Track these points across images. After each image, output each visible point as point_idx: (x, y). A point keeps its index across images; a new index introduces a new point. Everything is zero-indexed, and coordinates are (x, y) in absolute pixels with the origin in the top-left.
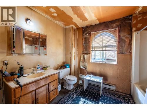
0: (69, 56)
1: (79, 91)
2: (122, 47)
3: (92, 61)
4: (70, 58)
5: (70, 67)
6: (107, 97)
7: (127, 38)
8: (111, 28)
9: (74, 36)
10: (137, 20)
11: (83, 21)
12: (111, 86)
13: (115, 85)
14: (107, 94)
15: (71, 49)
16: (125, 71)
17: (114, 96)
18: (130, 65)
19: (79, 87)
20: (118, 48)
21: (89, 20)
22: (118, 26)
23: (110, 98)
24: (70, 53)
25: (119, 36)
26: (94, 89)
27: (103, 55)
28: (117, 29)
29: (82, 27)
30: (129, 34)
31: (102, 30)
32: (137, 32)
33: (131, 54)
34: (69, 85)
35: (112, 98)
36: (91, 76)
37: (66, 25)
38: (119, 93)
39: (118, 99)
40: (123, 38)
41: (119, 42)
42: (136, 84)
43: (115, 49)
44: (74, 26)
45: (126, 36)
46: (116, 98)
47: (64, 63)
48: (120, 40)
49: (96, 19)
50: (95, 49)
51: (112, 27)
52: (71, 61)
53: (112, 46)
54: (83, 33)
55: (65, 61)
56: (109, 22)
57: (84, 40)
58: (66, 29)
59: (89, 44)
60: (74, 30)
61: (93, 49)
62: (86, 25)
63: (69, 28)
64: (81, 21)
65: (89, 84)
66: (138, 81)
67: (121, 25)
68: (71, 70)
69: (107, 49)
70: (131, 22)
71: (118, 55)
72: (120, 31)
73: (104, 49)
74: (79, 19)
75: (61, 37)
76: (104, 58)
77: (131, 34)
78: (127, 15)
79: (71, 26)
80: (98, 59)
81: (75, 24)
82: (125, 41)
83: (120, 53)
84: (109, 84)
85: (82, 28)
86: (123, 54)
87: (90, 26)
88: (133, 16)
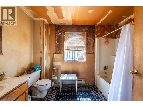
0: (38, 56)
1: (55, 94)
2: (89, 48)
3: (66, 60)
4: (41, 58)
5: (41, 69)
6: (81, 91)
7: (92, 41)
8: (81, 32)
9: (46, 32)
10: (97, 30)
11: (59, 17)
12: (82, 80)
13: (85, 79)
14: (80, 89)
15: (42, 47)
16: (91, 66)
17: (85, 88)
18: (94, 61)
19: (53, 91)
20: (87, 49)
21: (64, 19)
22: (86, 31)
23: (83, 91)
24: (41, 52)
25: (87, 39)
26: (69, 87)
27: (75, 54)
28: (85, 33)
29: (56, 24)
30: (93, 39)
31: (75, 32)
32: (98, 38)
33: (94, 53)
34: (41, 92)
35: (85, 91)
36: (66, 75)
37: (35, 16)
38: (88, 85)
39: (89, 90)
40: (90, 41)
41: (87, 44)
42: (98, 75)
43: (84, 49)
44: (46, 20)
45: (91, 40)
46: (87, 90)
47: (31, 64)
48: (88, 43)
49: (72, 20)
50: (69, 49)
51: (82, 30)
52: (42, 61)
53: (82, 47)
54: (56, 30)
55: (32, 62)
56: (80, 26)
57: (57, 38)
58: (34, 21)
59: (63, 43)
60: (46, 25)
61: (67, 49)
62: (60, 23)
63: (39, 21)
64: (57, 17)
65: (63, 84)
66: (98, 73)
67: (88, 30)
68: (42, 72)
69: (79, 49)
70: (94, 30)
71: (86, 55)
72: (87, 35)
73: (76, 49)
74: (55, 14)
75: (27, 30)
76: (76, 57)
77: (94, 39)
78: (92, 24)
79: (42, 19)
80: (71, 58)
81: (48, 19)
82: (91, 43)
83: (88, 53)
84: (80, 79)
85: (54, 25)
86: (89, 53)
87: (64, 25)
88: (96, 26)
